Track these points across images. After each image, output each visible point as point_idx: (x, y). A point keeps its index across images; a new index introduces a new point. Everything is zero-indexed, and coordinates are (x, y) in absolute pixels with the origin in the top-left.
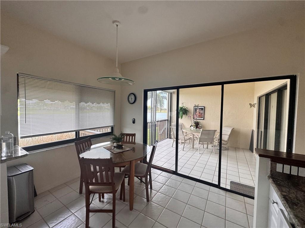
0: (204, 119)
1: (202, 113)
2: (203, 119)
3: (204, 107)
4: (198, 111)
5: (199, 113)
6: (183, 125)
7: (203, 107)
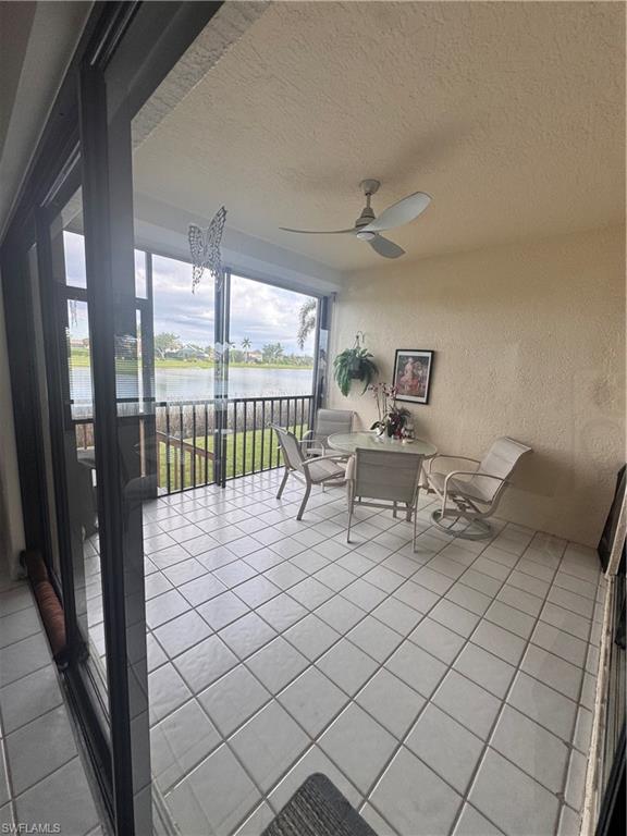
0: (427, 403)
1: (423, 378)
2: (424, 400)
3: (432, 352)
4: (409, 367)
5: (414, 376)
6: (355, 418)
7: (429, 355)
